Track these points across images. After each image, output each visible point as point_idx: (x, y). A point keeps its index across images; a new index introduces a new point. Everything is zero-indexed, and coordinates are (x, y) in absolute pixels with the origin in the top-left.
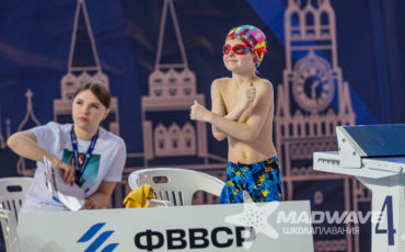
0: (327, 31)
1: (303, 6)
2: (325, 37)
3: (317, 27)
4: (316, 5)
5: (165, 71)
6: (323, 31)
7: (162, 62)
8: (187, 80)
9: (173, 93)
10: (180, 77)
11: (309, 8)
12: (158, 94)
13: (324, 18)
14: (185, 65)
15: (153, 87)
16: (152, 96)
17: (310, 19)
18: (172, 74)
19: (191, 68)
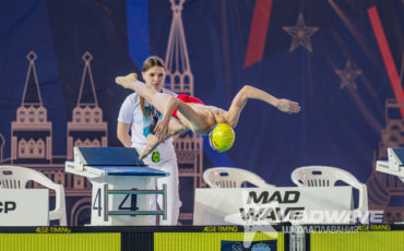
0: (188, 88)
1: (173, 72)
2: (187, 91)
3: (182, 84)
4: (181, 72)
5: (83, 107)
6: (185, 88)
7: (81, 101)
8: (97, 113)
9: (87, 120)
10: (92, 111)
11: (177, 73)
12: (78, 121)
13: (187, 80)
14: (96, 104)
15: (75, 117)
16: (74, 122)
17: (177, 80)
18: (87, 109)
19: (100, 106)
